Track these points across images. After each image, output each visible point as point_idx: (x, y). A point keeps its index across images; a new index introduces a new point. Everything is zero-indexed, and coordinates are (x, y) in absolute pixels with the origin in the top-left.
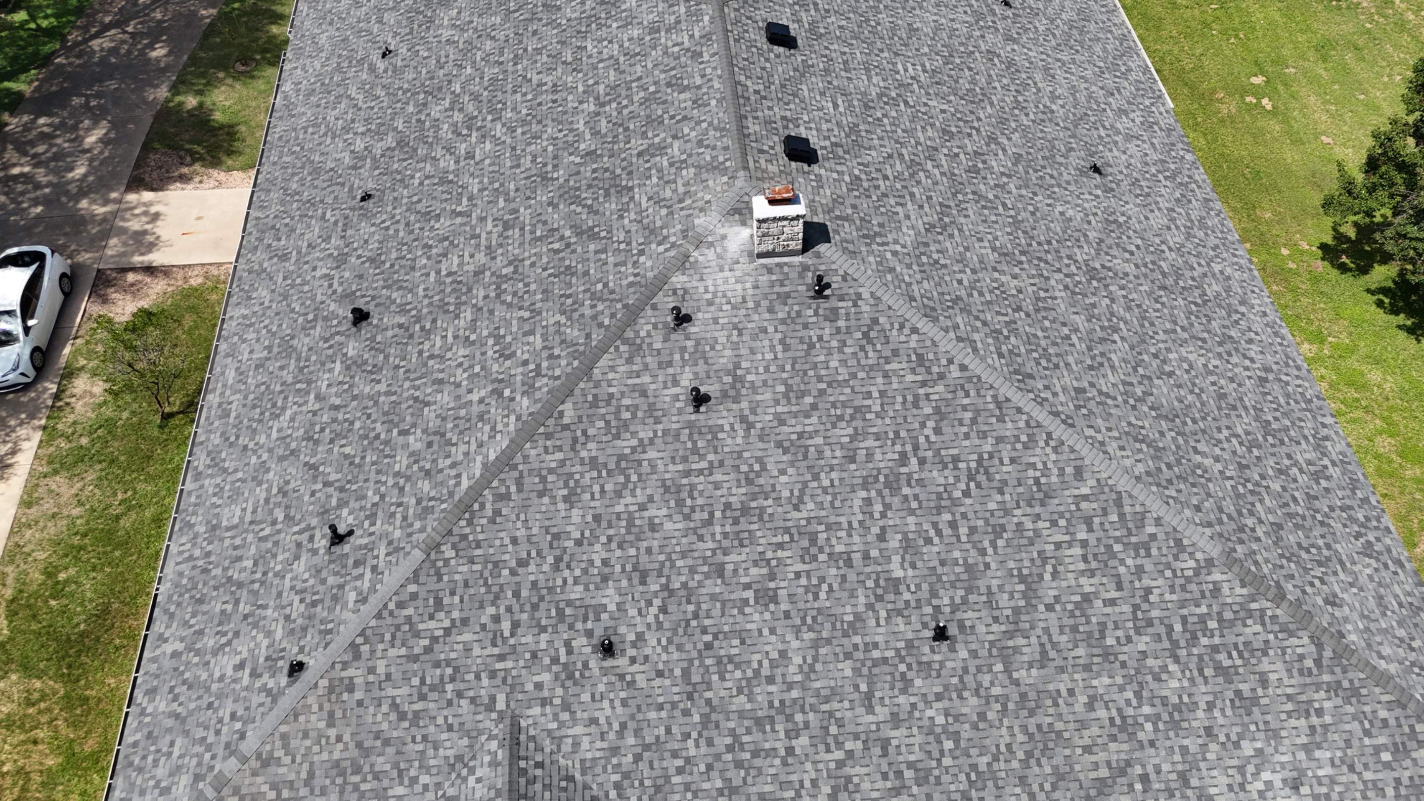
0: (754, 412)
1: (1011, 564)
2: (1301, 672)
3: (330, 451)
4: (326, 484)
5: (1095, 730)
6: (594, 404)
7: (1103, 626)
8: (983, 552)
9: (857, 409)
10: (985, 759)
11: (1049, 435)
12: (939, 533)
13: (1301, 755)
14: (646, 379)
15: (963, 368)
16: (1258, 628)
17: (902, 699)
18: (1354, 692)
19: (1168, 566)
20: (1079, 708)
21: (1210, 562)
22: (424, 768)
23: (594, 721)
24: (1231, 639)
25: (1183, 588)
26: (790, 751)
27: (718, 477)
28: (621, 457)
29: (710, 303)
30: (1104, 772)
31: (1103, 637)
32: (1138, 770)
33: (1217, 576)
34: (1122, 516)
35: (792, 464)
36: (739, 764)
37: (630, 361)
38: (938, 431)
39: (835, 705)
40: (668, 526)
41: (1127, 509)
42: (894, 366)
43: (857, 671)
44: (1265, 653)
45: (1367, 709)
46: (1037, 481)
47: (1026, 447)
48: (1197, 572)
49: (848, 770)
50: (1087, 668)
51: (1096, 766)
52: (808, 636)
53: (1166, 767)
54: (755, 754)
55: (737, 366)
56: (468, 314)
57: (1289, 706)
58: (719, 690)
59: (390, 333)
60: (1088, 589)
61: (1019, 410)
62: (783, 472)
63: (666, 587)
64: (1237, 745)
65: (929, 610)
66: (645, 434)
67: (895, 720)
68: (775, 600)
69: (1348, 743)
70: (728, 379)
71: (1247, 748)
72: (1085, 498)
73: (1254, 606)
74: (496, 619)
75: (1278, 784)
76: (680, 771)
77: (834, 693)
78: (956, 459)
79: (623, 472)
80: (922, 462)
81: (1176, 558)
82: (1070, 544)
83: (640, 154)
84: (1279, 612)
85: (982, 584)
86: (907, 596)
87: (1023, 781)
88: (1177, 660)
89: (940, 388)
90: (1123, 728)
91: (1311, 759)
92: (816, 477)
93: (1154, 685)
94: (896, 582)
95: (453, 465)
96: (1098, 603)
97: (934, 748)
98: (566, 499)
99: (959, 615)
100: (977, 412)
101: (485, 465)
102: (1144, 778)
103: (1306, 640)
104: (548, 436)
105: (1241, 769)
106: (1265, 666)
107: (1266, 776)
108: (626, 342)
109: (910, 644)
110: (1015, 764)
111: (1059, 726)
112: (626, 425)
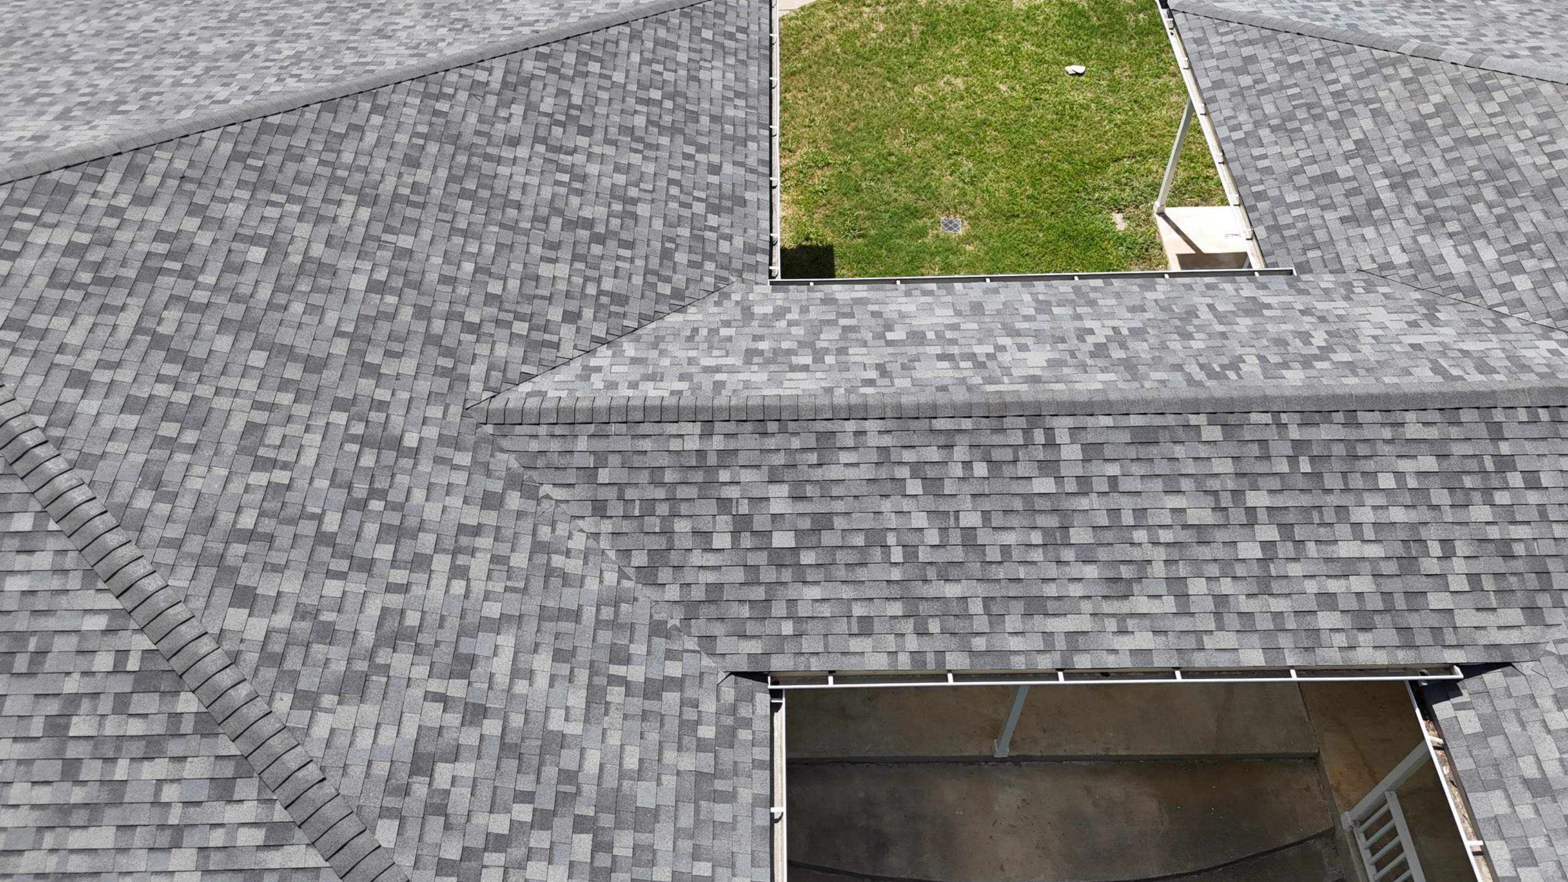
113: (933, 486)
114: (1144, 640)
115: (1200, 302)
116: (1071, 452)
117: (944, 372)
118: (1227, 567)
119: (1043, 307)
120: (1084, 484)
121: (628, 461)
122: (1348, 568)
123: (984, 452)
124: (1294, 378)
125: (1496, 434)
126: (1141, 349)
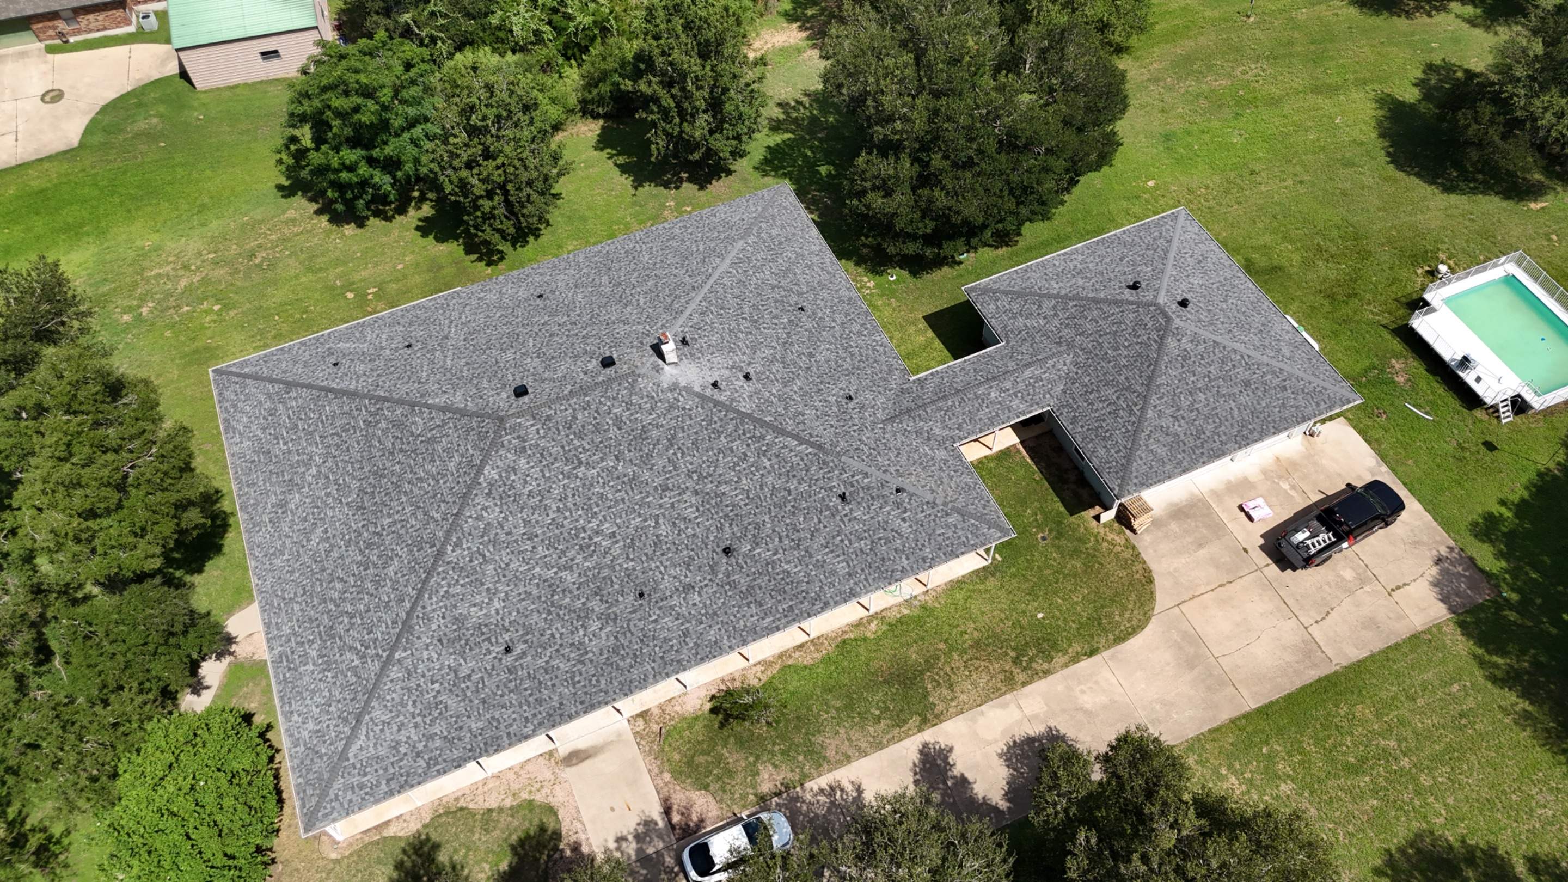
0: (744, 362)
1: (769, 291)
3: (803, 529)
4: (820, 522)
7: (779, 270)
8: (769, 298)
9: (730, 332)
12: (767, 309)
14: (745, 396)
17: (827, 319)
25: (757, 250)
27: (774, 371)
28: (779, 401)
31: (783, 270)
35: (759, 350)
36: (867, 360)
37: (739, 402)
38: (729, 309)
39: (837, 336)
40: (799, 384)
42: (708, 321)
43: (824, 331)
44: (770, 233)
46: (736, 283)
47: (725, 286)
50: (795, 274)
52: (818, 343)
54: (862, 356)
55: (728, 367)
56: (722, 488)
58: (847, 366)
59: (736, 529)
60: (769, 273)
62: (764, 352)
63: (821, 383)
65: (795, 312)
66: (767, 394)
67: (834, 321)
68: (811, 353)
70: (735, 370)
72: (737, 271)
74: (854, 431)
76: (877, 375)
78: (738, 304)
79: (785, 400)
80: (743, 313)
82: (755, 276)
83: (620, 429)
85: (779, 299)
86: (793, 318)
88: (782, 253)
89: (712, 308)
92: (762, 343)
94: (789, 321)
95: (802, 459)
96: (772, 270)
98: (803, 416)
99: (793, 305)
100: (717, 298)
101: (800, 444)
106: (774, 234)
109: (808, 317)
112: (766, 400)
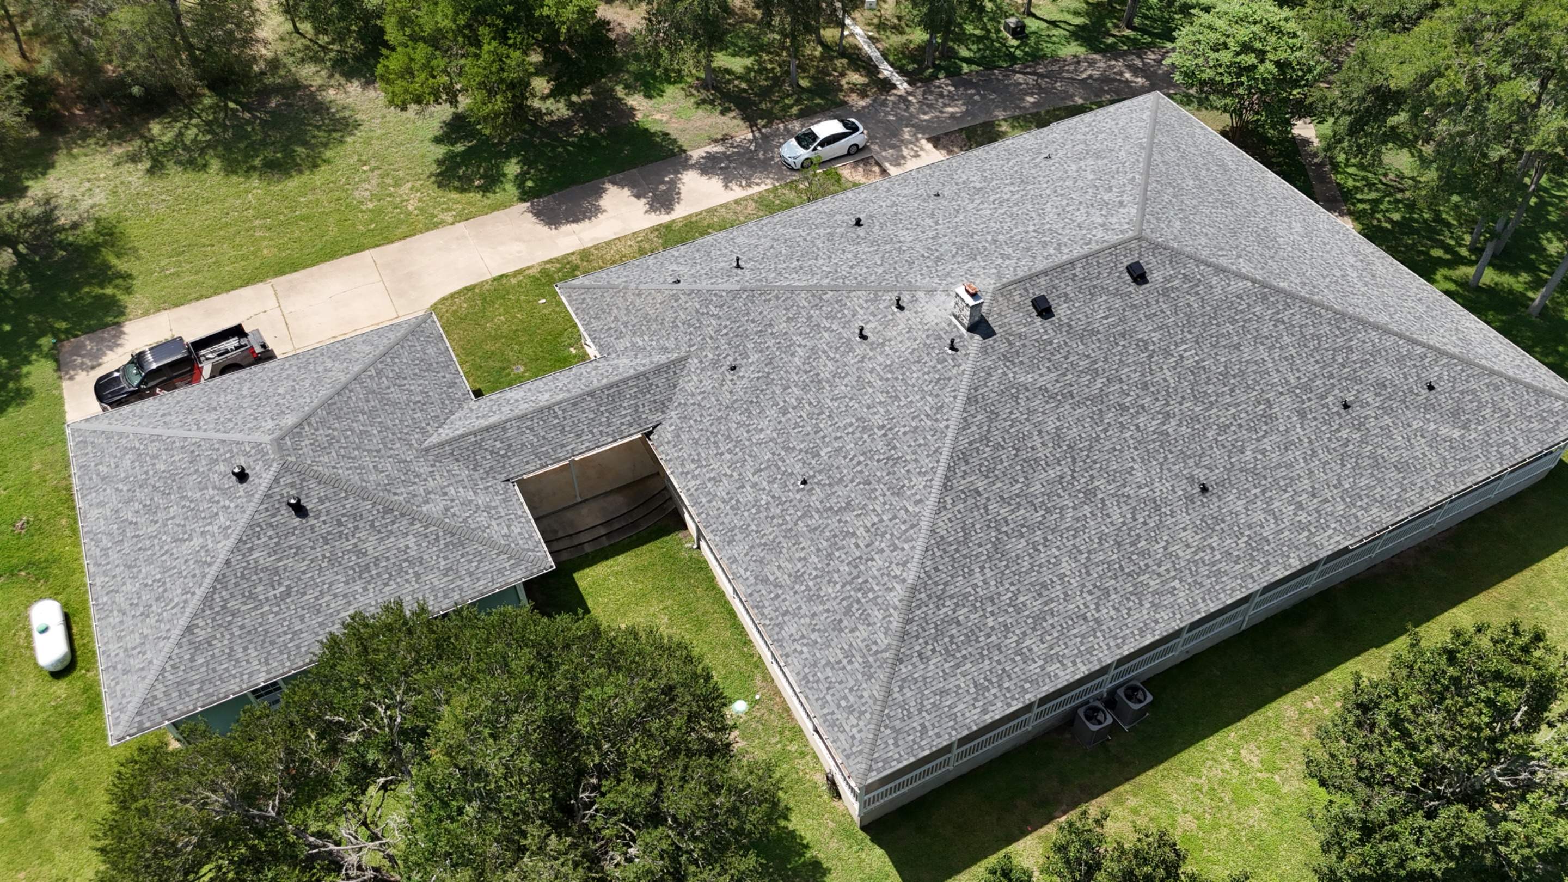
0: (870, 359)
1: (853, 495)
2: (867, 646)
3: (781, 248)
5: (789, 566)
6: (837, 302)
7: (843, 548)
8: (852, 481)
9: (897, 396)
10: (754, 528)
11: (932, 480)
12: (851, 460)
13: (823, 662)
14: (861, 312)
15: (947, 427)
16: (880, 617)
17: (765, 483)
18: (871, 677)
19: (891, 563)
20: (797, 555)
21: (904, 581)
22: (658, 341)
23: (701, 382)
24: (867, 606)
25: (883, 575)
26: (722, 454)
27: (829, 364)
28: (818, 325)
29: (916, 312)
30: (772, 578)
31: (838, 550)
32: (780, 592)
33: (898, 587)
34: (906, 531)
35: (853, 387)
36: (708, 439)
37: (866, 301)
38: (905, 433)
39: (749, 460)
40: (796, 359)
41: (912, 532)
42: (929, 399)
43: (769, 460)
44: (869, 625)
45: (864, 685)
46: (904, 486)
47: (919, 473)
48: (895, 577)
49: (724, 478)
50: (818, 550)
51: (773, 574)
52: (775, 435)
53: (787, 603)
54: (715, 443)
55: (889, 340)
56: (873, 249)
57: (846, 647)
58: (736, 417)
59: (853, 235)
60: (858, 533)
61: (938, 461)
62: (846, 386)
63: (769, 373)
64: (813, 630)
65: (811, 473)
66: (834, 327)
67: (754, 485)
68: (784, 414)
69: (841, 682)
70: (881, 341)
71: (814, 636)
72: (907, 511)
73: (892, 611)
74: (726, 327)
75: (804, 656)
76: (695, 421)
77: (754, 457)
78: (894, 448)
79: (812, 330)
80: (885, 435)
81: (897, 564)
82: (878, 515)
83: (1001, 254)
84: (895, 624)
85: (836, 488)
86: (813, 462)
87: (752, 547)
88: (842, 587)
89: (929, 423)
90: (796, 577)
91: (824, 667)
92: (851, 399)
93: (825, 581)
94: (819, 455)
96: (853, 540)
97: (750, 506)
98: (789, 318)
99: (816, 487)
100: (926, 445)
102: (777, 596)
103: (886, 642)
104: (813, 295)
105: (803, 637)
106: (861, 627)
107: (805, 649)
108: (876, 295)
109: (792, 473)
110: (758, 541)
111: (784, 551)
112: (834, 318)
113: (532, 430)
114: (587, 444)
115: (583, 371)
116: (560, 413)
117: (526, 406)
118: (600, 424)
119: (546, 384)
120: (565, 418)
121: (460, 448)
122: (625, 416)
123: (541, 419)
124: (604, 381)
125: (648, 379)
126: (570, 386)
